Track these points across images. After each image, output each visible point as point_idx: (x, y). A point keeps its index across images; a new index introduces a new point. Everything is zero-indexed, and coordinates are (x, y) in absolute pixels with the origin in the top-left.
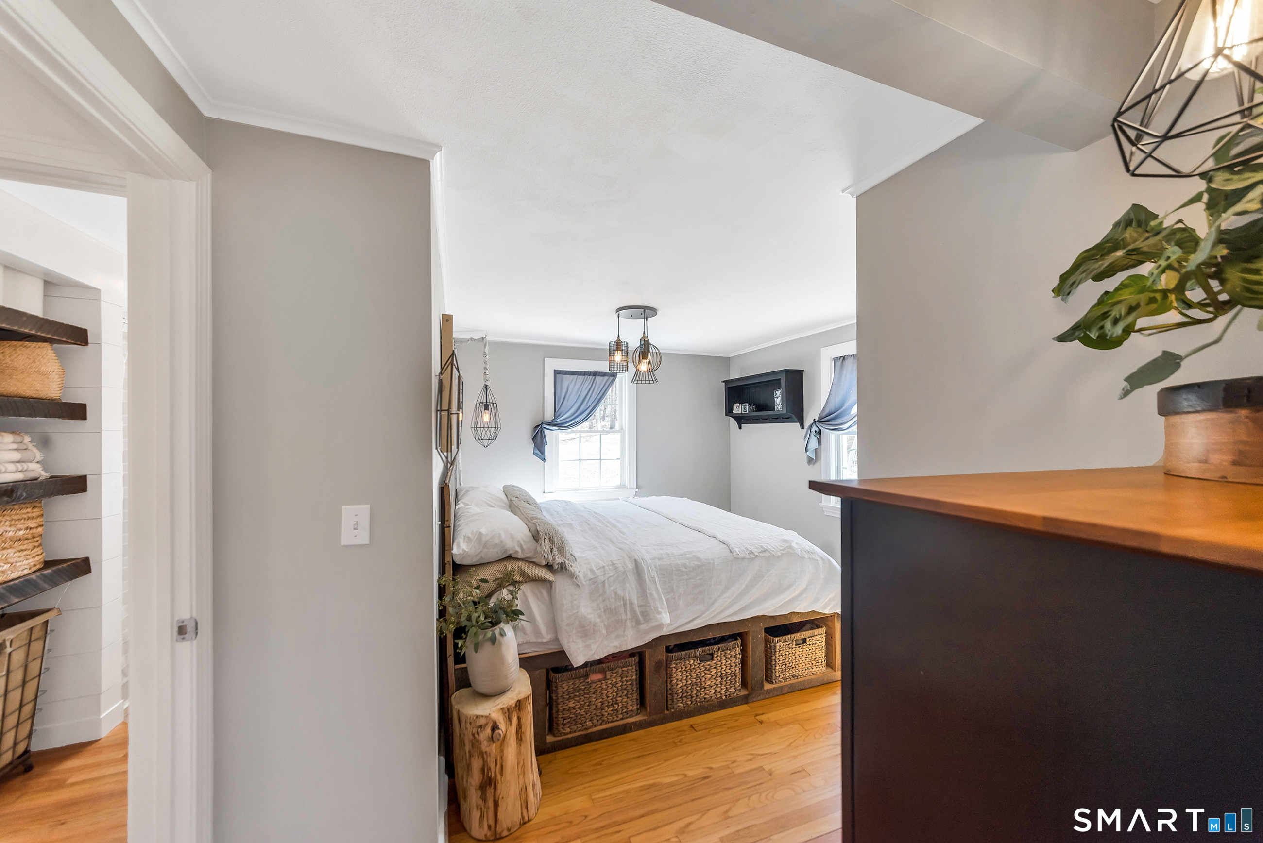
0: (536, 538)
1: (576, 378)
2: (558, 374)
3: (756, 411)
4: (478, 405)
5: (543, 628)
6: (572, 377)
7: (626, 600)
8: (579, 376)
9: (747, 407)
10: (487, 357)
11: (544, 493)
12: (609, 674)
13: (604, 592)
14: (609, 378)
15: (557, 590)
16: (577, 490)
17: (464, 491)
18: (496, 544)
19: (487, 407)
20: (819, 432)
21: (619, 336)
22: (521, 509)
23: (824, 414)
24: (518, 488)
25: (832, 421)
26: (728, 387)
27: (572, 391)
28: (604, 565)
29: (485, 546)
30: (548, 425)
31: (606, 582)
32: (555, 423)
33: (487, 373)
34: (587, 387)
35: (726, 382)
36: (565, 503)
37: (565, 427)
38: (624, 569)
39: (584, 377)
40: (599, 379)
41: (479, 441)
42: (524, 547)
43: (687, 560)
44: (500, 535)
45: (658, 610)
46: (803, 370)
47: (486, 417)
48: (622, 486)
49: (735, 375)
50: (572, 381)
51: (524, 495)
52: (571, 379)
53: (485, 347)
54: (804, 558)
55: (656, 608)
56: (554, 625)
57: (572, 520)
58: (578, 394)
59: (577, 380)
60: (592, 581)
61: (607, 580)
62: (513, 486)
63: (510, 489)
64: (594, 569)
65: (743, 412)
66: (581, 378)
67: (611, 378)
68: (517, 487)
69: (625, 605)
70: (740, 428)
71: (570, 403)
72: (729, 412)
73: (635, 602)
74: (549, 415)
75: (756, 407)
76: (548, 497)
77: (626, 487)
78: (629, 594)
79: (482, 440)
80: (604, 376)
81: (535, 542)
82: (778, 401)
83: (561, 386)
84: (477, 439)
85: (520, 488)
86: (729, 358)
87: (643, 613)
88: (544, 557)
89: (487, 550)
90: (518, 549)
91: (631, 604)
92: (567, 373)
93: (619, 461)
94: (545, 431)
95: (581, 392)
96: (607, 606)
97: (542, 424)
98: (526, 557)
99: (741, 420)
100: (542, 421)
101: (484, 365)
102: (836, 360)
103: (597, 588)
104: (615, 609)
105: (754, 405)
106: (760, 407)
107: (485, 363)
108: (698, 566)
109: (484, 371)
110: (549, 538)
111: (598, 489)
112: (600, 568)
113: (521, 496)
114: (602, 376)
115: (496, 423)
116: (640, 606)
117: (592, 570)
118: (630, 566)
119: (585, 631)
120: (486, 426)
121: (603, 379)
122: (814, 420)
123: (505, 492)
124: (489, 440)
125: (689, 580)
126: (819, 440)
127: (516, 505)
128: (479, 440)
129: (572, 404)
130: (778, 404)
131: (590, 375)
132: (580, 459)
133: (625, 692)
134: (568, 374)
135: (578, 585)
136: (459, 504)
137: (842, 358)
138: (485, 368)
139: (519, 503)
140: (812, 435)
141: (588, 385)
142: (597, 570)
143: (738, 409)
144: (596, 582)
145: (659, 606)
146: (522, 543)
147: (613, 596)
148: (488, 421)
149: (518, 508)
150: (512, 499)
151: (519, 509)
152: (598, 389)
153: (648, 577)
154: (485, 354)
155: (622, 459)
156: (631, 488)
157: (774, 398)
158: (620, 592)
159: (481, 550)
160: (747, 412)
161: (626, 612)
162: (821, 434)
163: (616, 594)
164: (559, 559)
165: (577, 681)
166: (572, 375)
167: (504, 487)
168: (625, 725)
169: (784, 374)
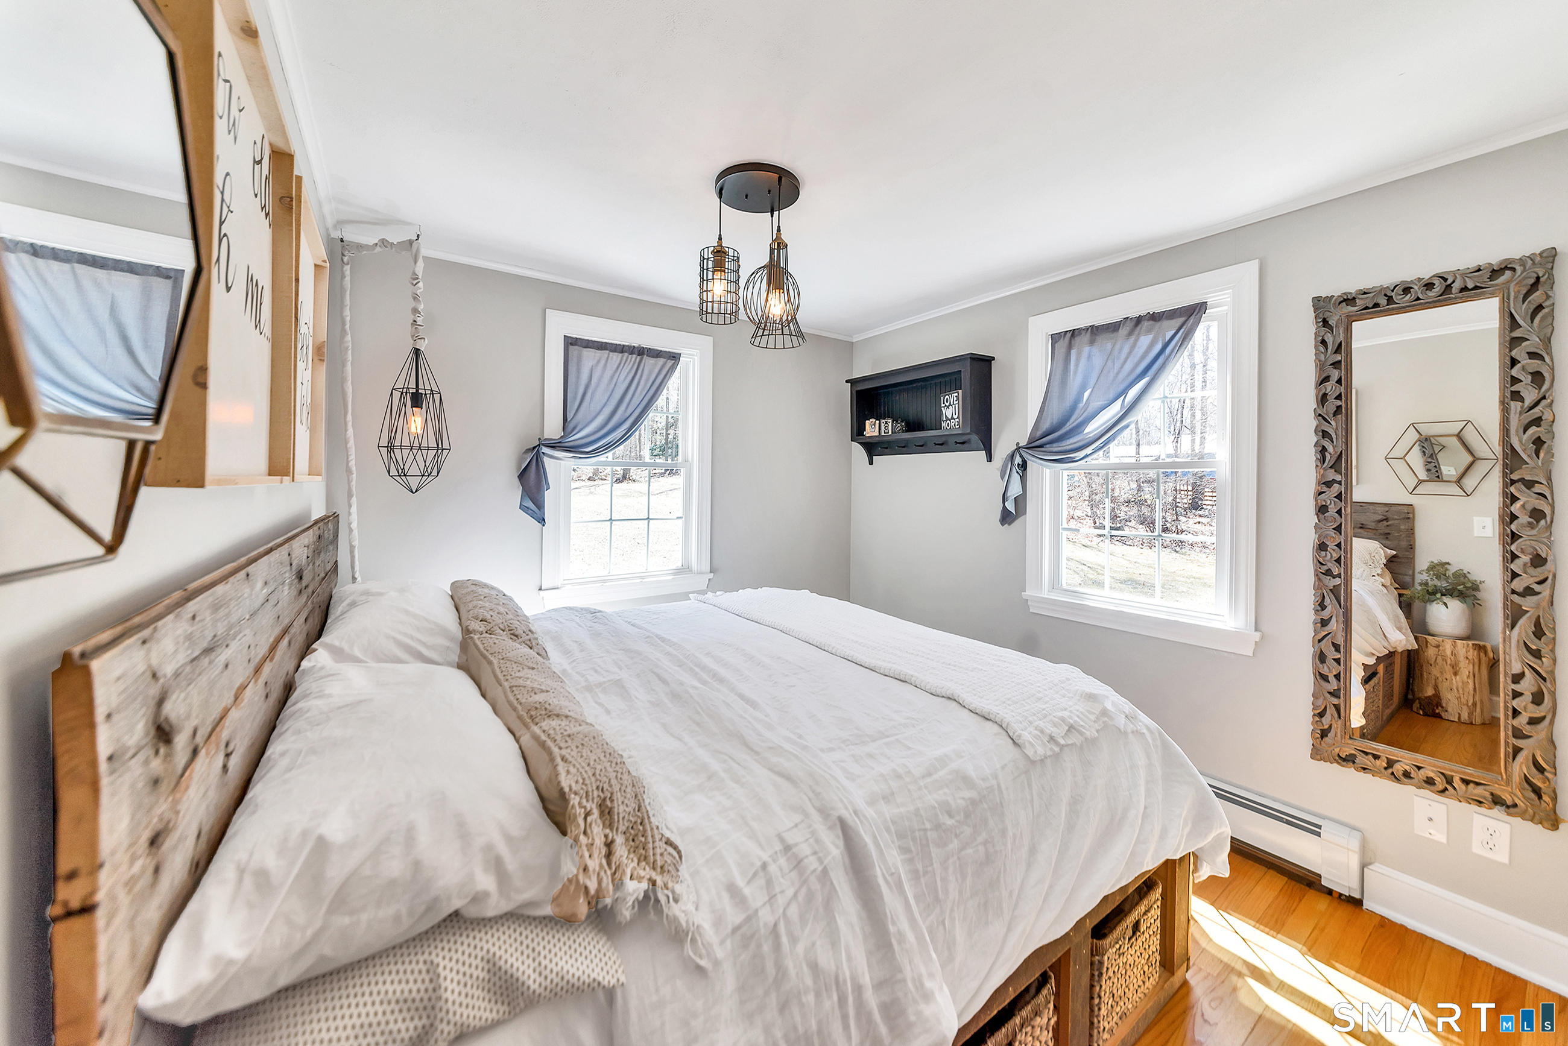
0: (551, 807)
1: (606, 356)
2: (571, 344)
3: (907, 431)
4: (397, 395)
6: (599, 353)
7: (845, 981)
8: (611, 353)
9: (890, 424)
10: (421, 285)
11: (540, 589)
13: (781, 972)
14: (666, 363)
15: (634, 1016)
16: (604, 581)
17: (345, 604)
18: (392, 883)
19: (417, 400)
20: (1024, 466)
21: (720, 238)
22: (495, 662)
23: (1039, 434)
24: (486, 591)
25: (1047, 446)
26: (857, 392)
27: (600, 380)
28: (765, 857)
30: (553, 447)
31: (781, 927)
32: (567, 444)
33: (420, 321)
34: (627, 376)
35: (853, 382)
36: (589, 616)
37: (587, 453)
38: (820, 860)
39: (621, 355)
40: (649, 361)
41: (398, 478)
42: (511, 865)
43: (946, 790)
45: (922, 985)
46: (993, 358)
47: (416, 423)
48: (685, 570)
49: (863, 369)
50: (599, 362)
51: (502, 609)
52: (597, 358)
53: (415, 263)
54: (1125, 733)
55: (919, 984)
57: (620, 669)
58: (611, 389)
59: (609, 361)
60: (739, 932)
61: (781, 919)
62: (476, 584)
63: (468, 593)
64: (740, 882)
65: (883, 434)
66: (616, 357)
67: (670, 363)
68: (486, 586)
70: (871, 463)
71: (596, 406)
72: (858, 432)
73: (866, 980)
74: (553, 429)
75: (906, 424)
76: (552, 601)
77: (691, 571)
78: (849, 959)
79: (405, 475)
80: (657, 357)
81: (552, 832)
82: (948, 412)
83: (579, 371)
84: (394, 472)
85: (493, 588)
86: (853, 343)
88: (586, 888)
89: (347, 920)
90: (486, 882)
91: (858, 989)
92: (590, 344)
93: (680, 521)
94: (546, 460)
95: (615, 385)
96: (795, 1028)
97: (539, 445)
98: (518, 904)
99: (873, 448)
100: (539, 439)
101: (413, 304)
102: (1055, 338)
103: (759, 958)
104: (820, 1031)
105: (902, 421)
106: (913, 426)
107: (414, 298)
108: (973, 802)
109: (412, 317)
110: (601, 806)
111: (643, 577)
112: (755, 874)
113: (496, 617)
114: (653, 357)
115: (439, 439)
116: (877, 986)
117: (733, 891)
118: (832, 845)
120: (416, 444)
121: (655, 364)
122: (1018, 443)
123: (456, 599)
124: (423, 476)
125: (963, 853)
126: (1023, 479)
127: (481, 646)
128: (400, 476)
129: (599, 407)
130: (950, 417)
131: (632, 353)
132: (611, 519)
134: (591, 348)
135: (700, 970)
136: (315, 650)
137: (1069, 335)
138: (415, 311)
139: (489, 640)
140: (1014, 470)
141: (628, 373)
142: (749, 882)
143: (872, 428)
144: (752, 936)
145: (923, 971)
146: (503, 849)
148: (420, 431)
149: (485, 657)
150: (471, 628)
151: (490, 663)
152: (647, 380)
153: (883, 875)
154: (415, 277)
155: (686, 517)
156: (701, 573)
157: (940, 407)
158: (824, 957)
159: (318, 924)
160: (890, 433)
161: (846, 1027)
162: (1025, 469)
163: (813, 966)
166: (598, 349)
167: (453, 584)
169: (968, 362)
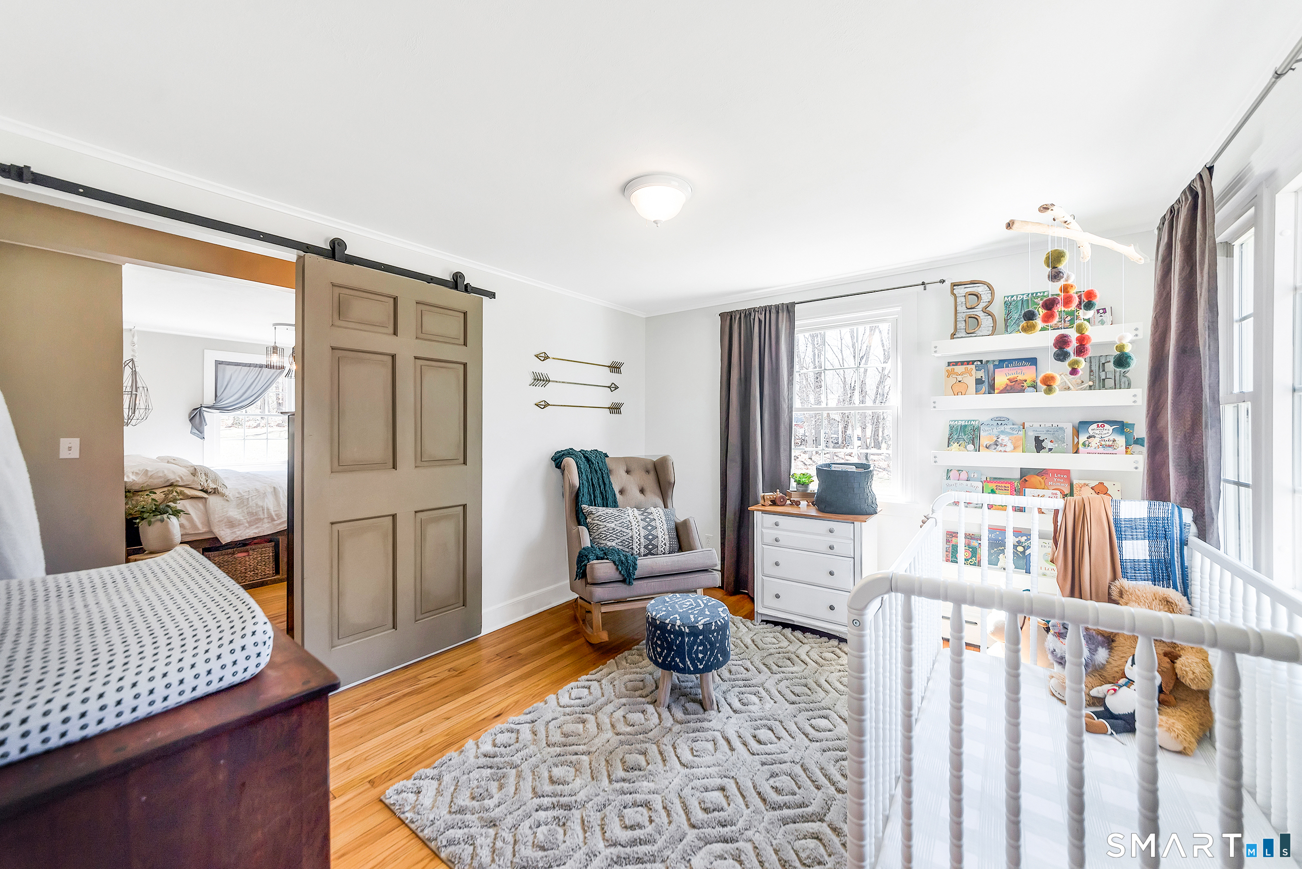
0: (194, 474)
1: (240, 368)
2: (219, 364)
5: (199, 525)
6: (236, 367)
12: (251, 552)
13: (248, 504)
14: (276, 371)
15: (211, 503)
18: (161, 477)
27: (236, 379)
28: (249, 490)
29: (151, 477)
30: (209, 408)
31: (250, 499)
32: (217, 407)
34: (252, 377)
37: (228, 410)
39: (248, 368)
40: (266, 370)
42: (184, 479)
44: (163, 472)
50: (236, 371)
52: (234, 370)
56: (208, 522)
58: (243, 383)
59: (242, 370)
60: (239, 498)
64: (241, 492)
66: (246, 369)
67: (280, 371)
69: (263, 510)
71: (233, 390)
73: (272, 509)
74: (209, 400)
81: (193, 476)
83: (223, 375)
87: (276, 515)
88: (200, 484)
90: (179, 480)
94: (205, 413)
95: (245, 381)
96: (249, 511)
97: (201, 407)
98: (185, 484)
100: (201, 405)
103: (242, 502)
110: (205, 474)
112: (246, 492)
114: (269, 368)
116: (274, 511)
117: (239, 493)
118: (270, 490)
119: (232, 524)
121: (271, 371)
129: (236, 391)
131: (255, 367)
133: (264, 563)
134: (230, 365)
135: (227, 500)
141: (253, 375)
142: (244, 492)
144: (242, 499)
146: (183, 477)
147: (255, 505)
152: (266, 379)
158: (260, 504)
159: (147, 480)
163: (257, 504)
164: (212, 486)
165: (226, 556)
166: (235, 365)
168: (263, 582)
